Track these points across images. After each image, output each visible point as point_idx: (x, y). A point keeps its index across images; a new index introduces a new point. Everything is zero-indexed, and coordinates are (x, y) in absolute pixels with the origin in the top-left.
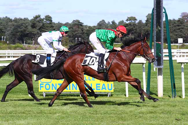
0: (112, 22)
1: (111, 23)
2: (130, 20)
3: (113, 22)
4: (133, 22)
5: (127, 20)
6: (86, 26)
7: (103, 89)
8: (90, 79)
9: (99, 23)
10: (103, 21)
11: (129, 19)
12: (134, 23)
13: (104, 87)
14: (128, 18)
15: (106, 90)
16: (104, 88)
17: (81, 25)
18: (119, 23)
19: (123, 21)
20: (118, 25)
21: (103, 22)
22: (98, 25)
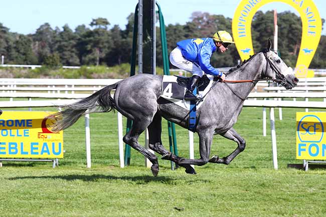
0: (64, 28)
1: (62, 30)
2: (96, 24)
3: (66, 28)
4: (101, 28)
5: (92, 24)
6: (14, 34)
7: (44, 153)
8: (19, 134)
9: (39, 29)
10: (47, 24)
11: (95, 22)
12: (104, 29)
13: (45, 149)
14: (94, 20)
15: (49, 154)
16: (45, 151)
17: (5, 32)
18: (76, 30)
19: (84, 26)
20: (75, 33)
21: (46, 27)
22: (37, 32)
